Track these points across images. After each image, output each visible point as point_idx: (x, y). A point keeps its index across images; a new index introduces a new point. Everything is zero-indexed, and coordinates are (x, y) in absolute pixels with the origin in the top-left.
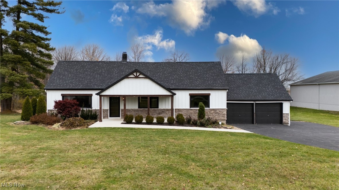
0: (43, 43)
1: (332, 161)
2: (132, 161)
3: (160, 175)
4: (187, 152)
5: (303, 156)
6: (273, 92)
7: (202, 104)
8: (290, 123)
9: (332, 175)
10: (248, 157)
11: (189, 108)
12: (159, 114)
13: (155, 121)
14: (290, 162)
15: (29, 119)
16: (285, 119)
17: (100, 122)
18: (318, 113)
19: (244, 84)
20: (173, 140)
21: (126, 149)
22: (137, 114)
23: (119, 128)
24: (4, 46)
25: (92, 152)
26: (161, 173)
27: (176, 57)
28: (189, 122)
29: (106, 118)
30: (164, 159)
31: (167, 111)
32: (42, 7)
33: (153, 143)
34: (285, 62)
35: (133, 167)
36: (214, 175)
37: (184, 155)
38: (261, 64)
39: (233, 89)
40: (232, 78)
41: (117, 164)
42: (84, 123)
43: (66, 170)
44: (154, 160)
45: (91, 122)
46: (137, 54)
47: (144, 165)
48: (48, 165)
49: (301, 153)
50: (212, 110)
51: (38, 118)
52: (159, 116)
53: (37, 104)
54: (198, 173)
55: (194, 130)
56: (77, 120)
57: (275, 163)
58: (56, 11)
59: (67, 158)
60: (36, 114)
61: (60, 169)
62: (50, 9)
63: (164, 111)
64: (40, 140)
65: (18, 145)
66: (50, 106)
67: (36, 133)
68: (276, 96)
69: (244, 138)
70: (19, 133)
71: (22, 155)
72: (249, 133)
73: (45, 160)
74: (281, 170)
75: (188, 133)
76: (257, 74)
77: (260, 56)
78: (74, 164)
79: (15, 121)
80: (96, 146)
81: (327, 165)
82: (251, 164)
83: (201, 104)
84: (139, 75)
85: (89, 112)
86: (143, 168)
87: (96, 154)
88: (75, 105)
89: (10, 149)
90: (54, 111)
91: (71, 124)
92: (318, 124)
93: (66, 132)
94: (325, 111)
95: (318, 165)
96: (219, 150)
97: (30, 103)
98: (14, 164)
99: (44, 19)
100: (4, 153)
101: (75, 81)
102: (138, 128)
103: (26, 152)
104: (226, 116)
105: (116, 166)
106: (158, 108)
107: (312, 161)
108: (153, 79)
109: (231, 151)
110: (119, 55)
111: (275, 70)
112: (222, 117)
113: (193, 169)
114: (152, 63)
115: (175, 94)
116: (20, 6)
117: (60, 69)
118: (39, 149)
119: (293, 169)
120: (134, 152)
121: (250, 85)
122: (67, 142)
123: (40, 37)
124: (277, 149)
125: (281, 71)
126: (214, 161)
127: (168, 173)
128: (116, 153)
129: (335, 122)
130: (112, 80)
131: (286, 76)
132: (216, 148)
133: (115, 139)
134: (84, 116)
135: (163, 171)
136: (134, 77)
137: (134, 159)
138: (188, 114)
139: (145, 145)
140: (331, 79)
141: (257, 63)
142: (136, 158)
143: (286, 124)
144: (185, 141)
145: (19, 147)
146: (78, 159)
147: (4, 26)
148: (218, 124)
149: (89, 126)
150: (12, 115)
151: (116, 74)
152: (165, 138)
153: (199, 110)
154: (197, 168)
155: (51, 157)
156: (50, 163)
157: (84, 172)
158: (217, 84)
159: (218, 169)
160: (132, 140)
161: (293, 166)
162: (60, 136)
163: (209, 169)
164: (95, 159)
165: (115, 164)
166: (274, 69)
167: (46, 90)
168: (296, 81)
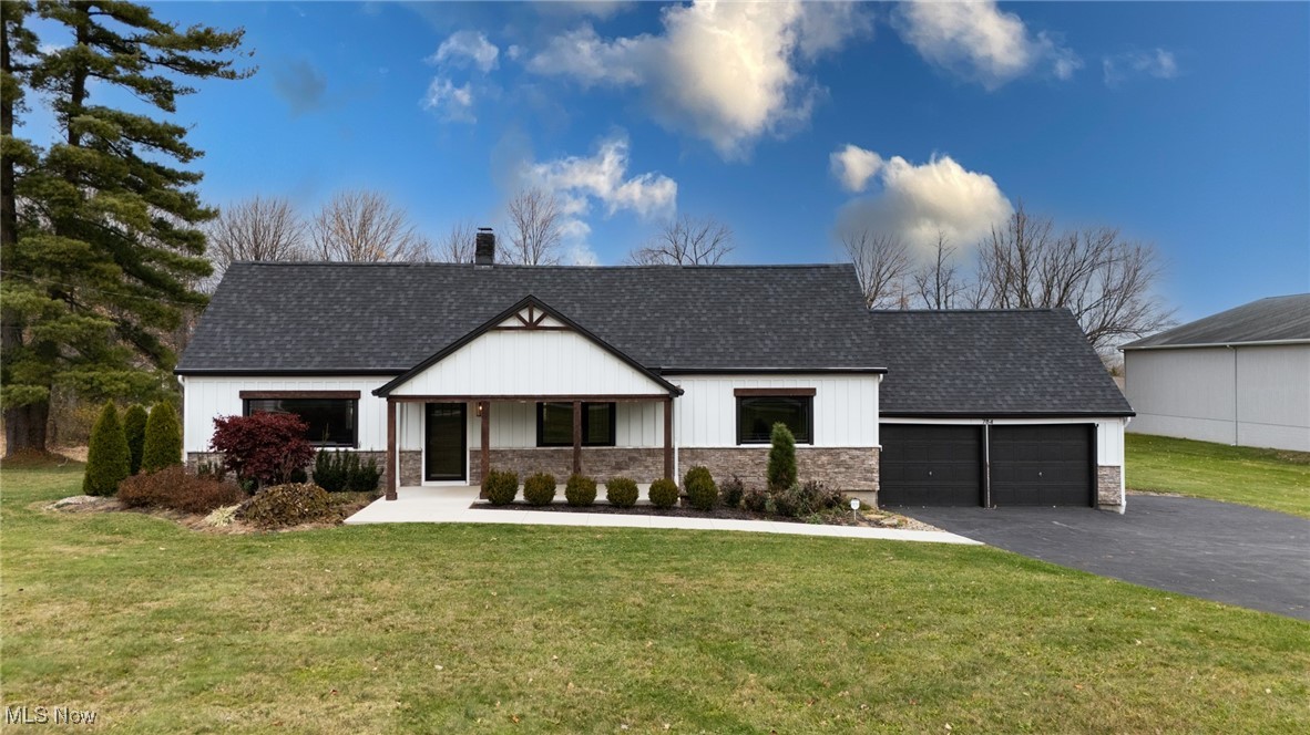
0: (171, 190)
1: (1293, 667)
2: (512, 665)
3: (624, 727)
4: (727, 630)
5: (1180, 645)
6: (1060, 381)
7: (786, 430)
8: (1124, 503)
9: (1293, 724)
10: (963, 647)
11: (734, 445)
12: (619, 467)
13: (602, 496)
14: (1128, 671)
15: (115, 490)
16: (1107, 489)
17: (387, 499)
18: (1232, 458)
19: (945, 349)
20: (672, 579)
21: (491, 617)
22: (531, 469)
23: (462, 526)
24: (21, 203)
25: (357, 626)
26: (628, 720)
27: (681, 242)
28: (735, 502)
29: (412, 482)
30: (636, 656)
31: (649, 455)
32: (170, 53)
33: (596, 590)
34: (1101, 259)
35: (519, 694)
36: (833, 725)
37: (716, 639)
38: (1009, 266)
39: (903, 370)
40: (899, 329)
41: (457, 681)
42: (327, 504)
43: (256, 708)
44: (597, 664)
45: (354, 500)
46: (530, 231)
47: (560, 686)
48: (188, 684)
49: (1169, 630)
50: (821, 454)
51: (148, 485)
52: (618, 475)
53: (147, 431)
54: (773, 719)
55: (752, 534)
56: (301, 494)
57: (1070, 674)
58: (221, 69)
59: (260, 654)
60: (143, 472)
61: (233, 700)
62: (199, 63)
63: (636, 455)
64: (156, 576)
65: (73, 599)
66: (198, 436)
67: (141, 547)
68: (1069, 397)
69: (950, 568)
70: (76, 549)
71: (87, 643)
72: (969, 547)
73: (177, 661)
74: (1093, 704)
75: (731, 546)
76: (995, 312)
77: (1006, 240)
78: (289, 678)
79: (61, 498)
80: (375, 601)
81: (1274, 683)
82: (978, 679)
83: (779, 428)
84: (540, 320)
85: (345, 461)
86: (558, 698)
87: (375, 638)
88: (293, 436)
89: (42, 613)
90: (212, 458)
91: (276, 511)
92: (1234, 508)
93: (257, 544)
94: (1261, 449)
95: (1236, 682)
96: (850, 621)
97: (118, 429)
98: (57, 681)
99: (175, 96)
100: (19, 634)
101: (294, 342)
102: (538, 526)
103: (103, 626)
104: (877, 475)
105: (451, 689)
106: (614, 445)
107: (1215, 666)
108: (596, 330)
109: (898, 623)
110: (464, 232)
111: (1065, 290)
112: (859, 479)
113: (753, 700)
114: (590, 269)
115: (678, 392)
116: (85, 52)
117: (235, 295)
118: (153, 618)
119: (1141, 700)
120: (522, 627)
121: (969, 355)
122: (260, 585)
123: (160, 170)
124: (1078, 613)
125: (1088, 297)
126: (834, 665)
127: (655, 716)
128: (450, 633)
129: (1300, 496)
130: (434, 338)
131: (1106, 316)
132: (840, 610)
133: (447, 573)
134: (327, 476)
135: (637, 710)
136: (521, 324)
137: (523, 660)
138: (731, 470)
139: (565, 598)
140: (1281, 328)
141: (993, 264)
142: (530, 652)
143: (1110, 508)
144: (719, 579)
145: (76, 605)
146: (304, 658)
147: (20, 126)
148: (846, 510)
149: (346, 517)
150: (50, 470)
151: (450, 313)
152: (642, 566)
153: (773, 455)
154: (769, 695)
155: (200, 649)
156: (196, 676)
157: (328, 714)
158: (842, 354)
159: (848, 700)
160: (512, 577)
161: (1141, 688)
162: (236, 562)
163: (816, 701)
164: (371, 659)
165: (446, 679)
166: (1059, 287)
167: (180, 377)
168: (1146, 335)
